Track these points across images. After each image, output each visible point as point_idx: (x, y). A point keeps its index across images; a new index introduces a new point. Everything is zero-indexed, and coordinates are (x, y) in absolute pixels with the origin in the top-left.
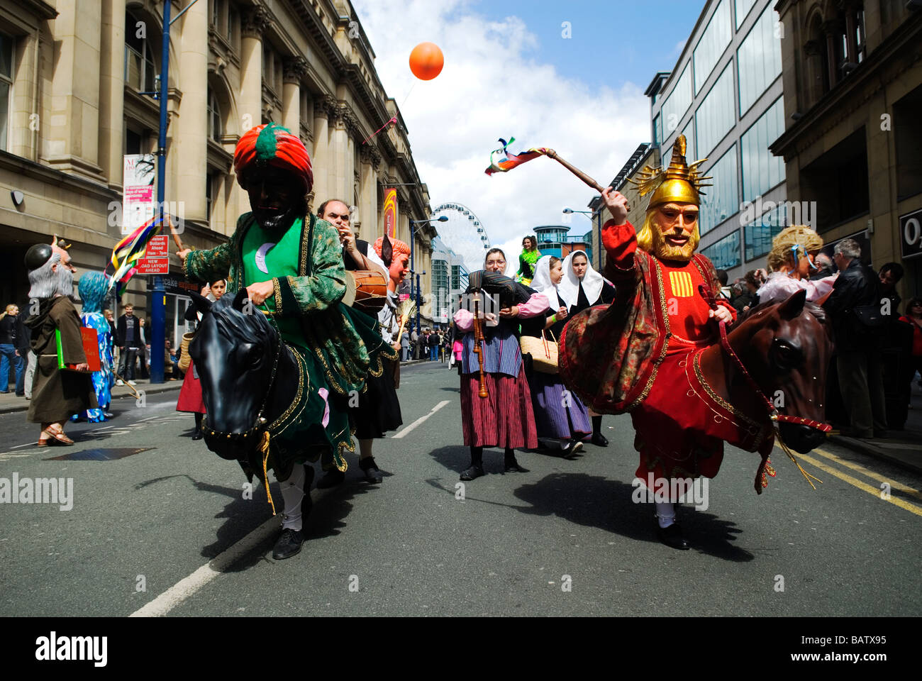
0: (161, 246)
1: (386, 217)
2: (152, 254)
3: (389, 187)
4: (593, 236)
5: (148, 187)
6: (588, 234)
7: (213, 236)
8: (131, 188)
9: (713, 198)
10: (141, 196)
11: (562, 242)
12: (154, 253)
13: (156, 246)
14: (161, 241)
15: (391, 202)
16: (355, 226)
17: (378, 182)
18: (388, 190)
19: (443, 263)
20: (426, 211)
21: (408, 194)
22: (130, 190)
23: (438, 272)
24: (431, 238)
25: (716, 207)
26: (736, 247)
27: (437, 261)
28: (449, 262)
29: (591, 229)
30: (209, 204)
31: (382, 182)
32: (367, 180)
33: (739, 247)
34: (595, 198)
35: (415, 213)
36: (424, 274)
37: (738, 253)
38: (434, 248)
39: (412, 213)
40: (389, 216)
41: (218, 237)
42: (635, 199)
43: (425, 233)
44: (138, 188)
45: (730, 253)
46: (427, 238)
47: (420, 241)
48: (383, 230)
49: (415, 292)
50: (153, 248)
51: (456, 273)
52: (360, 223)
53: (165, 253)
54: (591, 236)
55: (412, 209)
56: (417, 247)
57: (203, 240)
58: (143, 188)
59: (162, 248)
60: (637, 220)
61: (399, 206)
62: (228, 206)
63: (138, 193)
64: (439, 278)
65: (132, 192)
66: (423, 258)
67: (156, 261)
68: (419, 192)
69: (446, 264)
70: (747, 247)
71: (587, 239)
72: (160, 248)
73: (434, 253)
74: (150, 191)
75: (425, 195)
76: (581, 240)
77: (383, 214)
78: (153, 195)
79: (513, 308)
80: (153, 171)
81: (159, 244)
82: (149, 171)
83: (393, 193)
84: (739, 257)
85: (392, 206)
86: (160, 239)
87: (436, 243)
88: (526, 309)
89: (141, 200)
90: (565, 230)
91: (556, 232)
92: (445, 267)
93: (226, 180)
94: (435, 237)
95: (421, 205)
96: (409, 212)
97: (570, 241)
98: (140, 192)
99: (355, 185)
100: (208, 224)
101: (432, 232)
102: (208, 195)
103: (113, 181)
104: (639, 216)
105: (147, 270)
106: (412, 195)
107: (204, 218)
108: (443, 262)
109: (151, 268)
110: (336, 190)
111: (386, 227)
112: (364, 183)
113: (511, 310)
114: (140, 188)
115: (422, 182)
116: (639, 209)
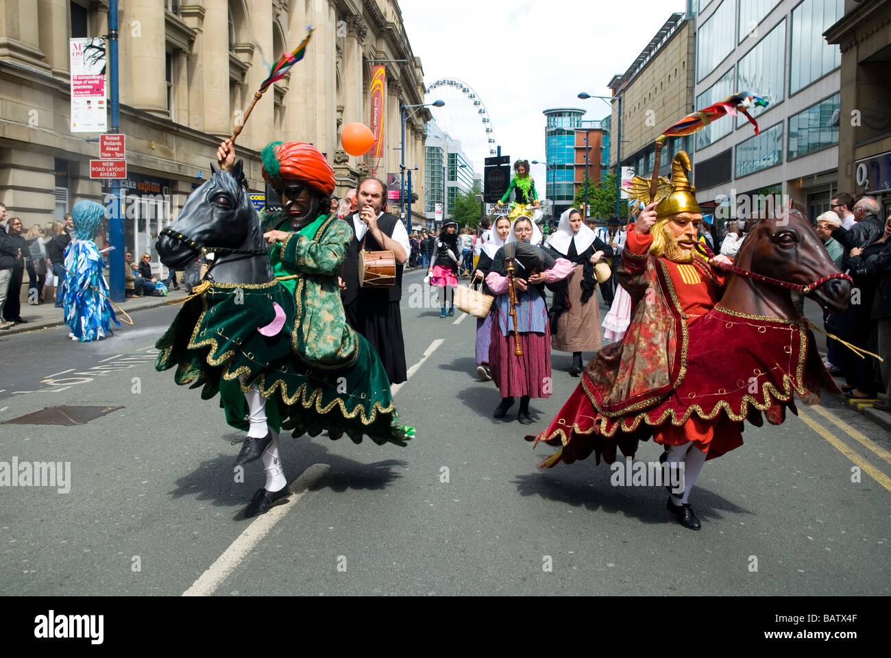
0: (116, 146)
1: (373, 100)
2: (106, 155)
3: (376, 64)
4: (612, 121)
5: (99, 77)
6: (607, 118)
7: (176, 129)
8: (79, 78)
9: (755, 77)
10: (91, 87)
11: (576, 128)
12: (109, 155)
13: (112, 146)
14: (117, 141)
15: (379, 82)
16: (338, 111)
17: (364, 58)
18: (376, 68)
19: (438, 151)
20: (419, 90)
21: (398, 71)
22: (78, 80)
23: (433, 161)
24: (425, 122)
25: (758, 86)
26: (778, 135)
27: (432, 148)
28: (445, 149)
29: (610, 113)
30: (169, 88)
31: (368, 57)
32: (351, 58)
33: (782, 135)
34: (616, 77)
35: (407, 93)
36: (417, 169)
37: (780, 142)
38: (428, 133)
39: (403, 93)
40: (376, 98)
41: (180, 130)
42: (663, 80)
43: (418, 116)
44: (87, 78)
45: (771, 143)
46: (420, 122)
47: (412, 125)
48: (369, 115)
49: (406, 188)
50: (107, 149)
51: (453, 162)
52: (343, 107)
53: (122, 155)
54: (610, 121)
55: (402, 89)
56: (408, 132)
57: (164, 133)
58: (94, 77)
59: (118, 149)
60: (664, 105)
61: (388, 85)
62: (191, 92)
63: (87, 84)
64: (433, 167)
65: (81, 82)
66: (416, 146)
67: (112, 164)
68: (412, 68)
69: (441, 152)
70: (790, 135)
71: (604, 124)
72: (115, 149)
73: (428, 138)
74: (102, 82)
75: (418, 71)
76: (597, 126)
77: (370, 96)
78: (105, 87)
79: (542, 274)
80: (104, 57)
81: (114, 144)
82: (99, 58)
83: (382, 70)
84: (780, 149)
85: (380, 86)
86: (116, 139)
87: (431, 128)
88: (552, 275)
89: (92, 92)
90: (580, 113)
91: (570, 115)
92: (440, 155)
93: (188, 59)
94: (430, 120)
95: (413, 83)
96: (400, 92)
97: (585, 126)
98: (90, 82)
99: (337, 63)
100: (168, 115)
101: (425, 114)
102: (168, 78)
103: (58, 67)
104: (667, 100)
105: (101, 174)
106: (403, 72)
107: (164, 107)
108: (438, 149)
109: (106, 171)
110: (315, 69)
111: (372, 111)
112: (348, 59)
113: (540, 276)
114: (90, 77)
115: (415, 56)
116: (668, 91)
